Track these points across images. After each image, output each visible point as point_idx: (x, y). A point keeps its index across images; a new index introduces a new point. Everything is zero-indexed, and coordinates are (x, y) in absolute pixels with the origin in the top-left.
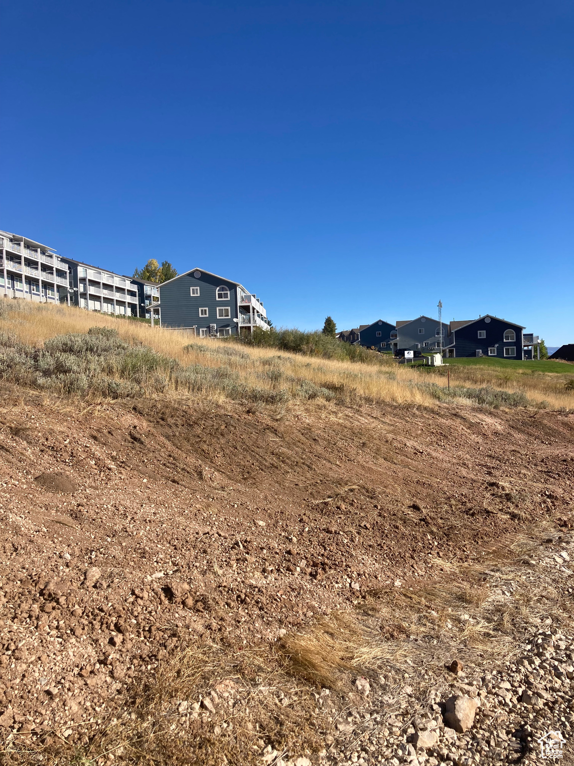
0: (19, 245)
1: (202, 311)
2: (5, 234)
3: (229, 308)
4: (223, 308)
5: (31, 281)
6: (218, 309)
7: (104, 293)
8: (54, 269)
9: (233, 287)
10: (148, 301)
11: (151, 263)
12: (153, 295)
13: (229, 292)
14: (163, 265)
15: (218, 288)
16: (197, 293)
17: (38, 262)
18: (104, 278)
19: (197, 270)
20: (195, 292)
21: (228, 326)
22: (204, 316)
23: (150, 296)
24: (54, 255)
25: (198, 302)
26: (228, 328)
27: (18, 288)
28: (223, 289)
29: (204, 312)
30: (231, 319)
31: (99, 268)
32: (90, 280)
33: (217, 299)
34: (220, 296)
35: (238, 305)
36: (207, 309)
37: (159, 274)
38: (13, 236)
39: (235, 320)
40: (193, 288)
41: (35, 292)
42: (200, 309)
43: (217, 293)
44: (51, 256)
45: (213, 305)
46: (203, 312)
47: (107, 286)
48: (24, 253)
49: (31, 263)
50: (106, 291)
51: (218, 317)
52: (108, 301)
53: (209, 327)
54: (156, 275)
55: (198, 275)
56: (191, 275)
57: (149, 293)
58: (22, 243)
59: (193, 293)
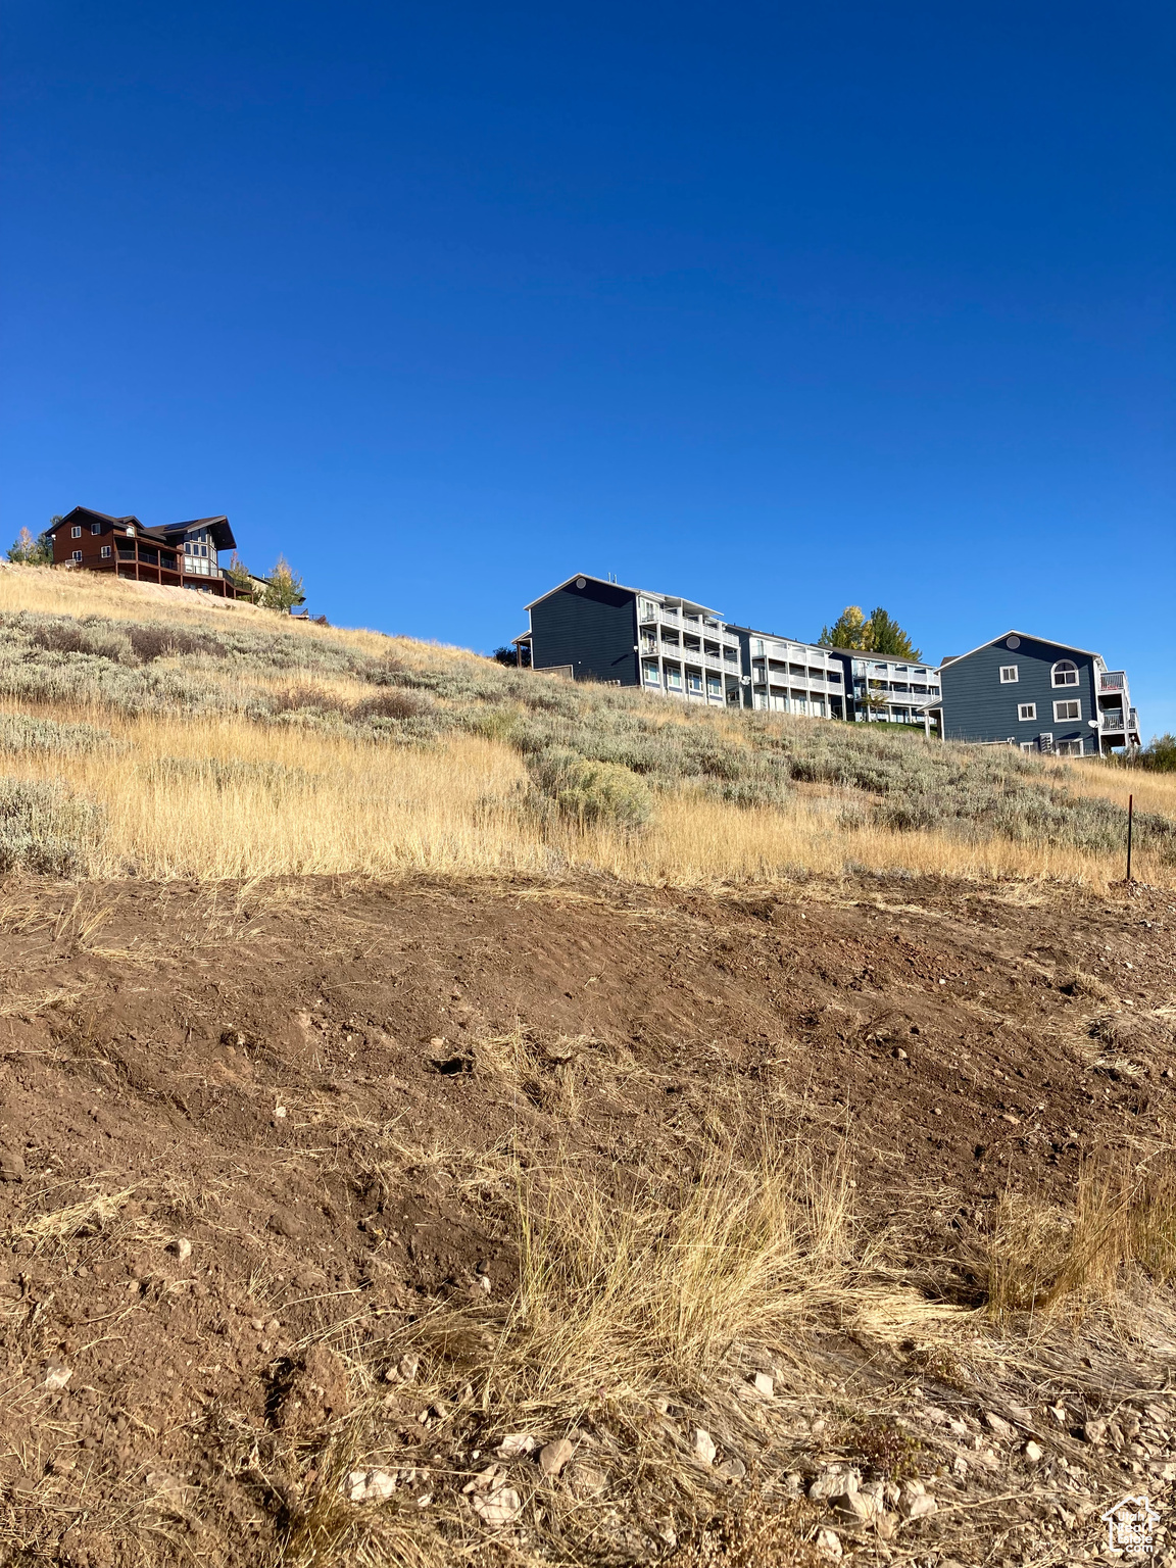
0: (675, 612)
1: (1024, 709)
2: (651, 596)
3: (1078, 701)
4: (1067, 702)
5: (693, 672)
6: (1055, 703)
7: (790, 681)
8: (721, 647)
9: (1085, 661)
10: (859, 689)
11: (849, 615)
12: (868, 677)
13: (1077, 672)
14: (873, 615)
15: (1055, 665)
16: (1013, 678)
17: (699, 638)
18: (791, 655)
19: (1013, 635)
20: (1009, 674)
21: (1076, 735)
22: (1028, 719)
23: (863, 680)
24: (721, 623)
25: (1016, 694)
26: (1076, 740)
27: (673, 686)
28: (1064, 667)
29: (1028, 712)
30: (1085, 721)
31: (782, 638)
32: (771, 661)
33: (1054, 686)
34: (1060, 679)
35: (1098, 694)
36: (1034, 705)
37: (866, 634)
38: (666, 598)
39: (1092, 723)
40: (1006, 668)
41: (693, 690)
42: (1020, 707)
43: (1053, 674)
44: (715, 626)
45: (1045, 698)
46: (1026, 712)
47: (797, 669)
48: (682, 624)
49: (692, 641)
50: (792, 677)
51: (1056, 720)
52: (799, 694)
53: (1038, 740)
54: (861, 635)
55: (1014, 644)
56: (1001, 644)
57: (860, 673)
58: (680, 610)
59: (1006, 678)
